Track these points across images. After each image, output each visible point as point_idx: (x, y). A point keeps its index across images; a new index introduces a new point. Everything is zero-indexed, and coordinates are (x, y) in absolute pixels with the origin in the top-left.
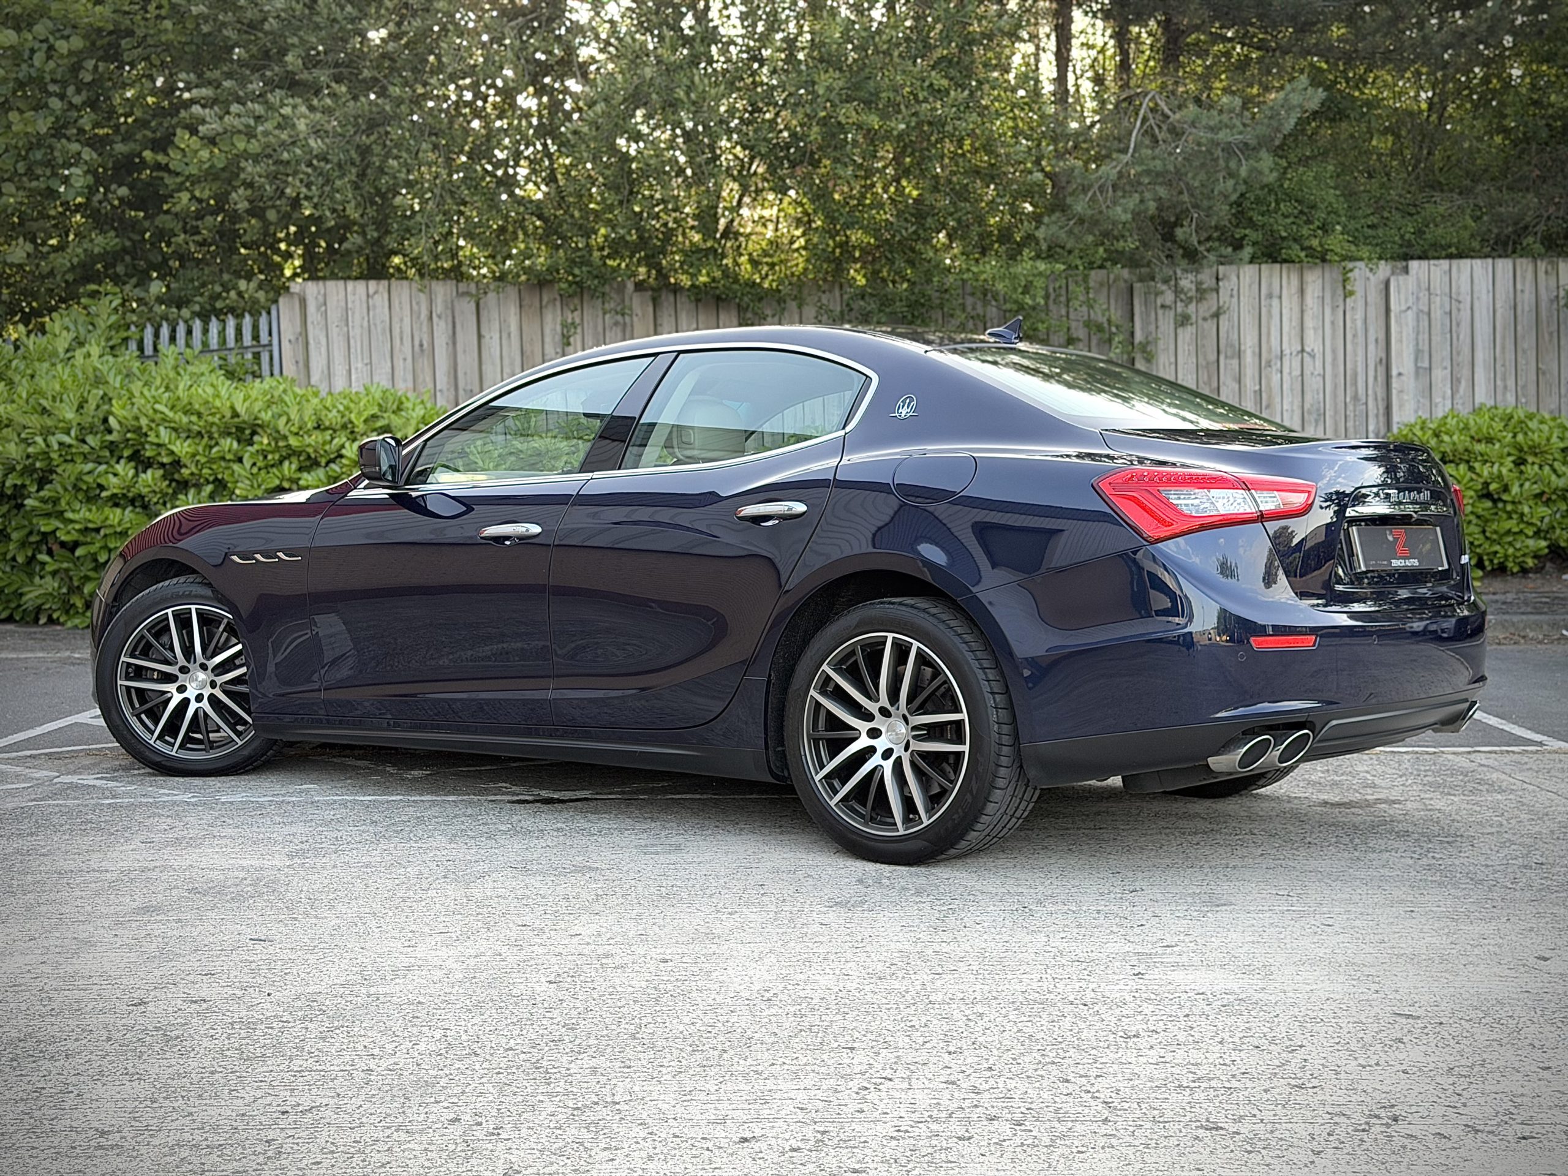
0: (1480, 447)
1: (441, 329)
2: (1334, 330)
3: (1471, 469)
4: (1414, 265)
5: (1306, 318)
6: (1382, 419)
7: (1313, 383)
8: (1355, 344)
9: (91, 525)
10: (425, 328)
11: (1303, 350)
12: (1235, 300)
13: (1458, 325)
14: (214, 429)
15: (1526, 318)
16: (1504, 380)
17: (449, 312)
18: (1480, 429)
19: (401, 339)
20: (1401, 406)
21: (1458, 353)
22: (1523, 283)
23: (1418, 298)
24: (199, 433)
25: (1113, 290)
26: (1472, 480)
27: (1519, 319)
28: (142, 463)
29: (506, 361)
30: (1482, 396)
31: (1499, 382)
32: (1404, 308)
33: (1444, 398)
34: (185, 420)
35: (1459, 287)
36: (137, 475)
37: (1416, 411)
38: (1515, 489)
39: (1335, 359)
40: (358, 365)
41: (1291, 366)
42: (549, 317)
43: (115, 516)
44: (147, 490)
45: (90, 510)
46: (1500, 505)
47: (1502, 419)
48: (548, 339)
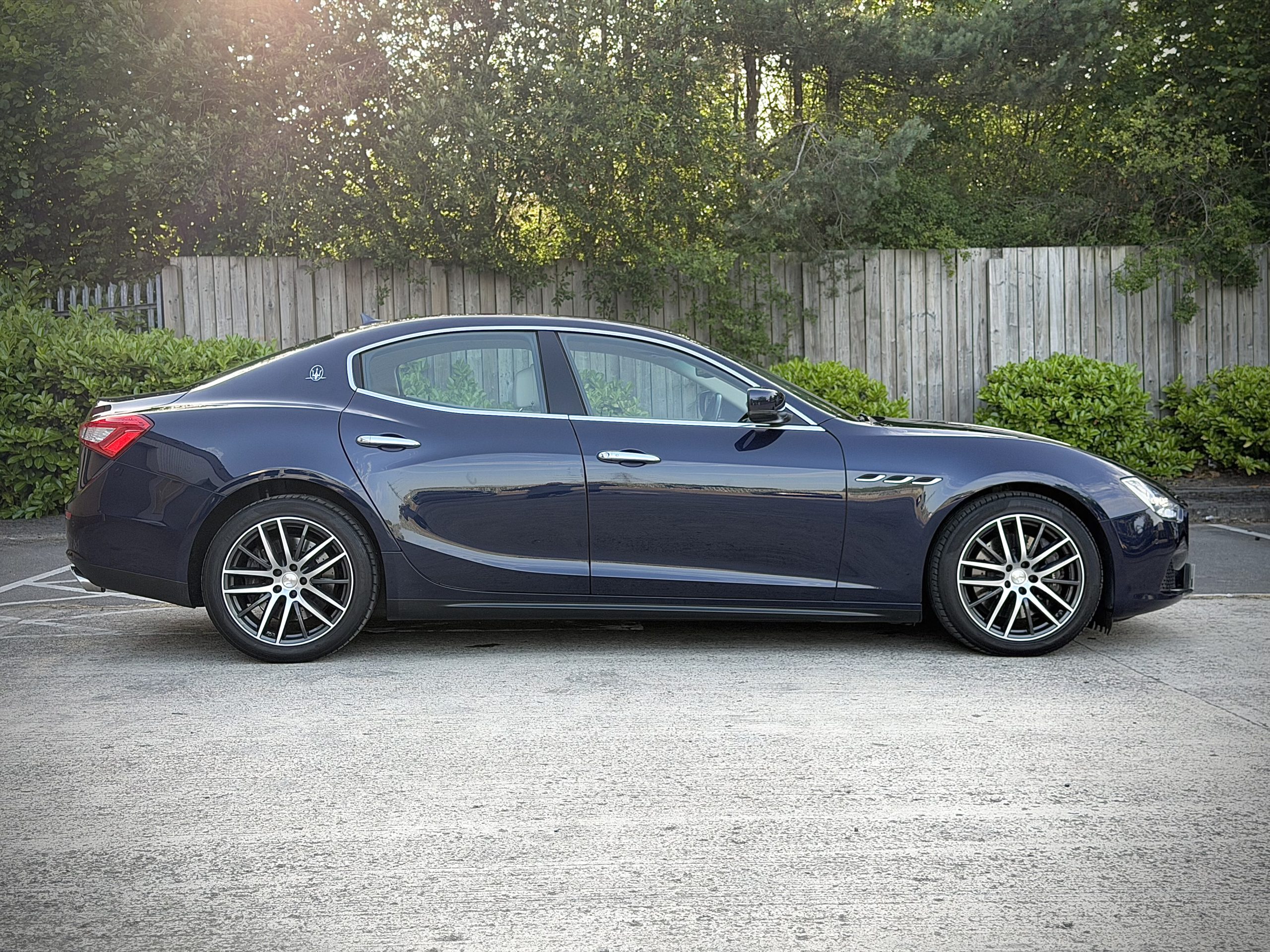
0: (1049, 386)
1: (286, 294)
2: (949, 298)
3: (1044, 401)
4: (1006, 251)
5: (928, 289)
6: (983, 363)
7: (934, 337)
8: (964, 309)
9: (19, 441)
10: (273, 293)
11: (926, 313)
12: (877, 275)
13: (1038, 295)
14: (114, 370)
15: (1087, 291)
16: (1072, 335)
17: (292, 281)
18: (1050, 372)
19: (255, 301)
20: (997, 354)
21: (1039, 316)
22: (1085, 265)
23: (1009, 275)
24: (103, 372)
25: (788, 268)
26: (1044, 409)
27: (1082, 291)
28: (59, 395)
29: (335, 318)
30: (1056, 347)
31: (1068, 337)
32: (999, 282)
33: (1028, 348)
34: (92, 362)
35: (1039, 267)
36: (54, 403)
37: (1008, 358)
38: (1074, 416)
39: (949, 319)
40: (222, 319)
41: (918, 324)
42: (367, 285)
43: (37, 433)
44: (62, 414)
45: (19, 429)
46: (1064, 428)
47: (1066, 365)
48: (366, 301)
